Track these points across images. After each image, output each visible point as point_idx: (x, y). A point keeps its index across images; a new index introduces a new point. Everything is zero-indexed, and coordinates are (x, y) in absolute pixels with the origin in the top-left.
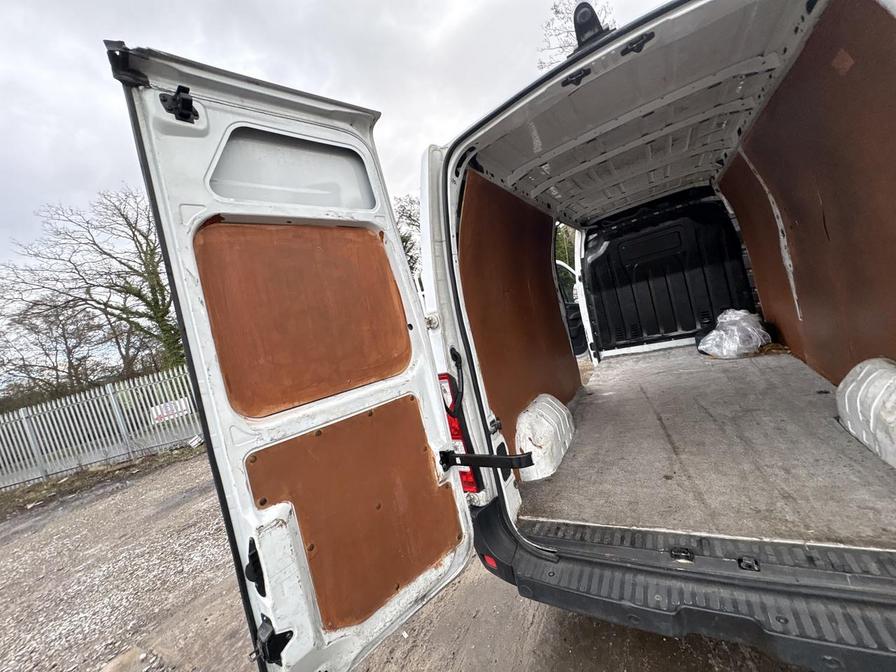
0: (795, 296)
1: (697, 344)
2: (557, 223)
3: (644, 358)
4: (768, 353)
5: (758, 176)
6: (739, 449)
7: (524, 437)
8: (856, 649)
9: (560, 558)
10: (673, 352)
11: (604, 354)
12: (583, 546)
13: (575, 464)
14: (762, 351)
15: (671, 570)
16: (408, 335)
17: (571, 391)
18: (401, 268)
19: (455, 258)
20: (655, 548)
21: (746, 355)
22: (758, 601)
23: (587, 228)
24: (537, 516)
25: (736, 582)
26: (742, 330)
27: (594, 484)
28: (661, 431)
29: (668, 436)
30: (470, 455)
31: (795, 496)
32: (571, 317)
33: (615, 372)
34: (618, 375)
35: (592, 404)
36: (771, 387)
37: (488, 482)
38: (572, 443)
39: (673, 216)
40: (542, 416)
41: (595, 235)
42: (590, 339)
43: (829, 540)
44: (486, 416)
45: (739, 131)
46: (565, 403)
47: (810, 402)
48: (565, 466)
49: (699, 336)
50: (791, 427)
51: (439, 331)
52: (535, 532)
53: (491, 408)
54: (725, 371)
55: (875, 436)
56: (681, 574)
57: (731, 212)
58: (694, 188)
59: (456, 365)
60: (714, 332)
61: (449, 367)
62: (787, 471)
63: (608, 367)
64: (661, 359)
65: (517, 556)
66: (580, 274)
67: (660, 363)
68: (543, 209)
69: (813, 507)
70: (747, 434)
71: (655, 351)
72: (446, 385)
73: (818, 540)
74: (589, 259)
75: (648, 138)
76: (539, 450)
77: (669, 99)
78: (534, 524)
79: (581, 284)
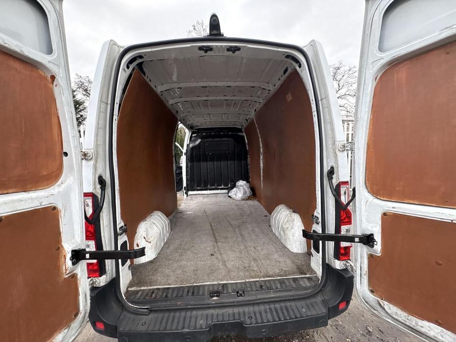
0: (262, 179)
1: (228, 193)
2: (180, 122)
3: (207, 197)
4: (251, 199)
5: (258, 130)
6: (240, 239)
7: (141, 237)
8: (273, 323)
9: (151, 311)
10: (219, 195)
11: (190, 193)
12: (166, 301)
13: (168, 251)
14: (249, 198)
15: (209, 304)
16: (62, 159)
17: (171, 211)
18: (66, 108)
19: (115, 117)
20: (203, 294)
21: (244, 200)
22: (242, 310)
23: (193, 130)
24: (141, 287)
25: (236, 304)
26: (244, 189)
27: (177, 261)
28: (211, 232)
29: (214, 234)
30: (99, 251)
31: (257, 259)
32: (177, 172)
33: (194, 202)
34: (195, 204)
35: (181, 217)
36: (251, 213)
37: (110, 268)
38: (169, 239)
39: (228, 136)
40: (154, 224)
41: (196, 135)
42: (185, 185)
43: (267, 277)
44: (118, 223)
45: (255, 110)
46: (167, 217)
47: (262, 220)
48: (162, 252)
49: (230, 189)
50: (257, 230)
51: (92, 163)
52: (137, 297)
53: (122, 218)
54: (237, 205)
55: (280, 233)
56: (214, 305)
57: (246, 141)
58: (236, 128)
59: (101, 188)
60: (235, 189)
61: (95, 188)
62: (255, 248)
63: (191, 199)
64: (213, 198)
65: (122, 317)
66: (185, 151)
67: (213, 200)
68: (174, 112)
69: (263, 263)
70: (243, 233)
71: (212, 194)
72: (89, 201)
73: (264, 277)
74: (191, 145)
75: (226, 98)
76: (149, 244)
77: (237, 84)
78: (138, 292)
79: (185, 156)
